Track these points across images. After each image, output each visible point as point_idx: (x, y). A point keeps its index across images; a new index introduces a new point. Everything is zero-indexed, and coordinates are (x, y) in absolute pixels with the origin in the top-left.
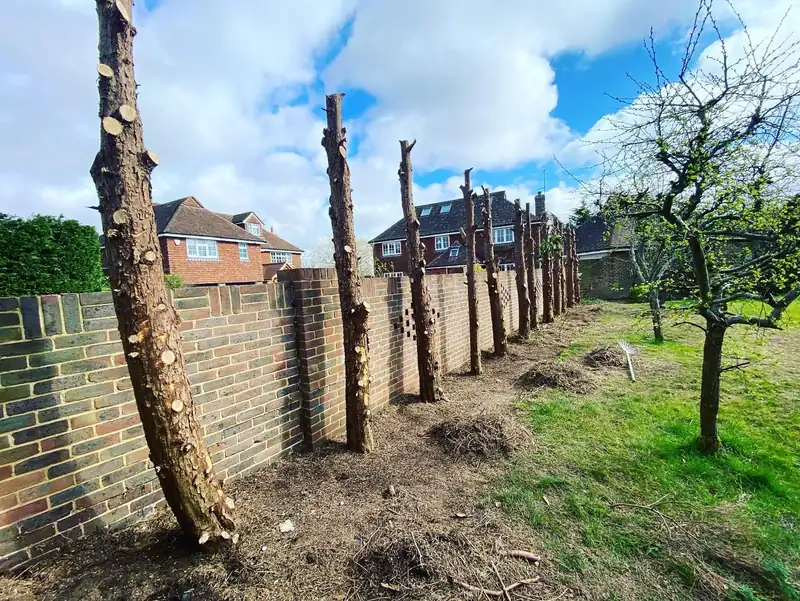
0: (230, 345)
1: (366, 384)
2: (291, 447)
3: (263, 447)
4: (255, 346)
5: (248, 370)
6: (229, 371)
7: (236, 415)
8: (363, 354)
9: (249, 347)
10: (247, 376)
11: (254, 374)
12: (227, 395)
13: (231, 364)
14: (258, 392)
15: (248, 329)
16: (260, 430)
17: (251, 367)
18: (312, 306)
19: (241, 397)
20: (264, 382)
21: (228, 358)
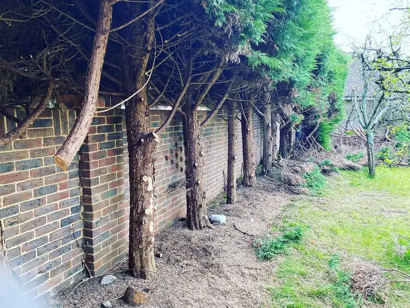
0: (15, 171)
1: (152, 213)
2: (72, 276)
3: (47, 277)
4: (40, 173)
5: (33, 199)
6: (15, 200)
7: (21, 245)
8: (150, 184)
9: (34, 174)
10: (31, 205)
11: (40, 202)
12: (11, 224)
13: (16, 192)
14: (42, 221)
15: (33, 155)
16: (44, 260)
17: (35, 195)
18: (97, 134)
19: (26, 225)
20: (47, 211)
21: (13, 186)
